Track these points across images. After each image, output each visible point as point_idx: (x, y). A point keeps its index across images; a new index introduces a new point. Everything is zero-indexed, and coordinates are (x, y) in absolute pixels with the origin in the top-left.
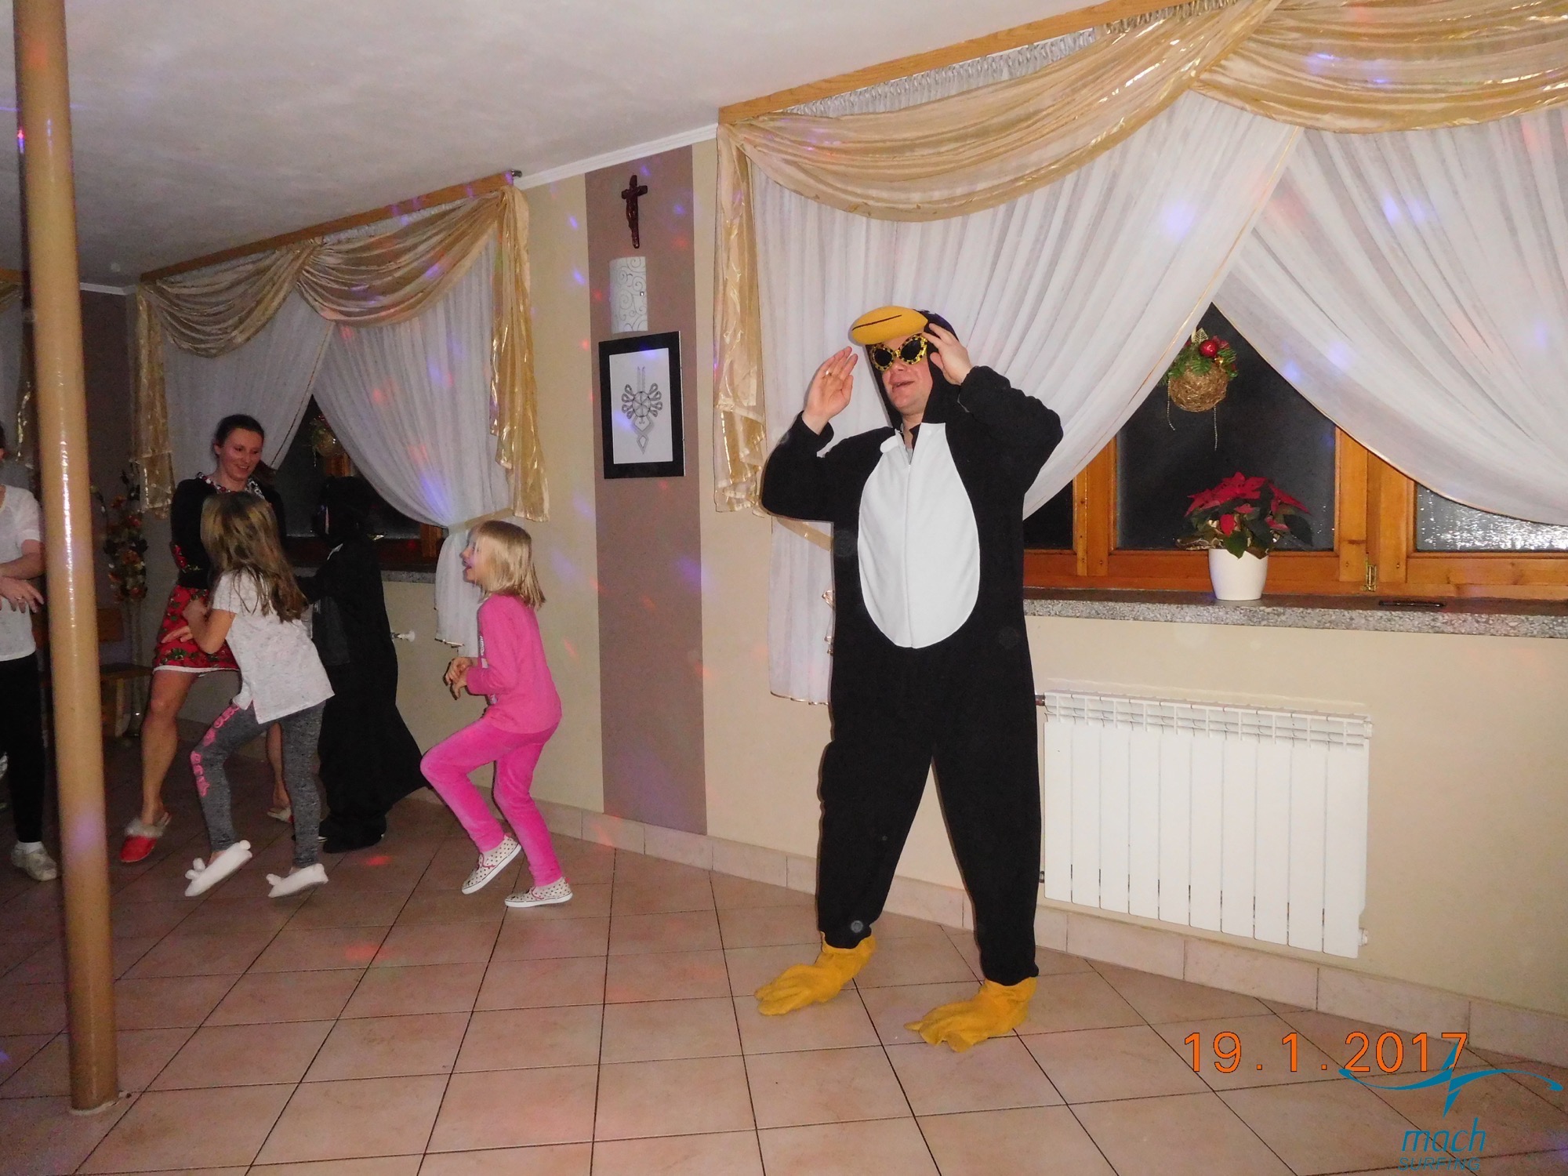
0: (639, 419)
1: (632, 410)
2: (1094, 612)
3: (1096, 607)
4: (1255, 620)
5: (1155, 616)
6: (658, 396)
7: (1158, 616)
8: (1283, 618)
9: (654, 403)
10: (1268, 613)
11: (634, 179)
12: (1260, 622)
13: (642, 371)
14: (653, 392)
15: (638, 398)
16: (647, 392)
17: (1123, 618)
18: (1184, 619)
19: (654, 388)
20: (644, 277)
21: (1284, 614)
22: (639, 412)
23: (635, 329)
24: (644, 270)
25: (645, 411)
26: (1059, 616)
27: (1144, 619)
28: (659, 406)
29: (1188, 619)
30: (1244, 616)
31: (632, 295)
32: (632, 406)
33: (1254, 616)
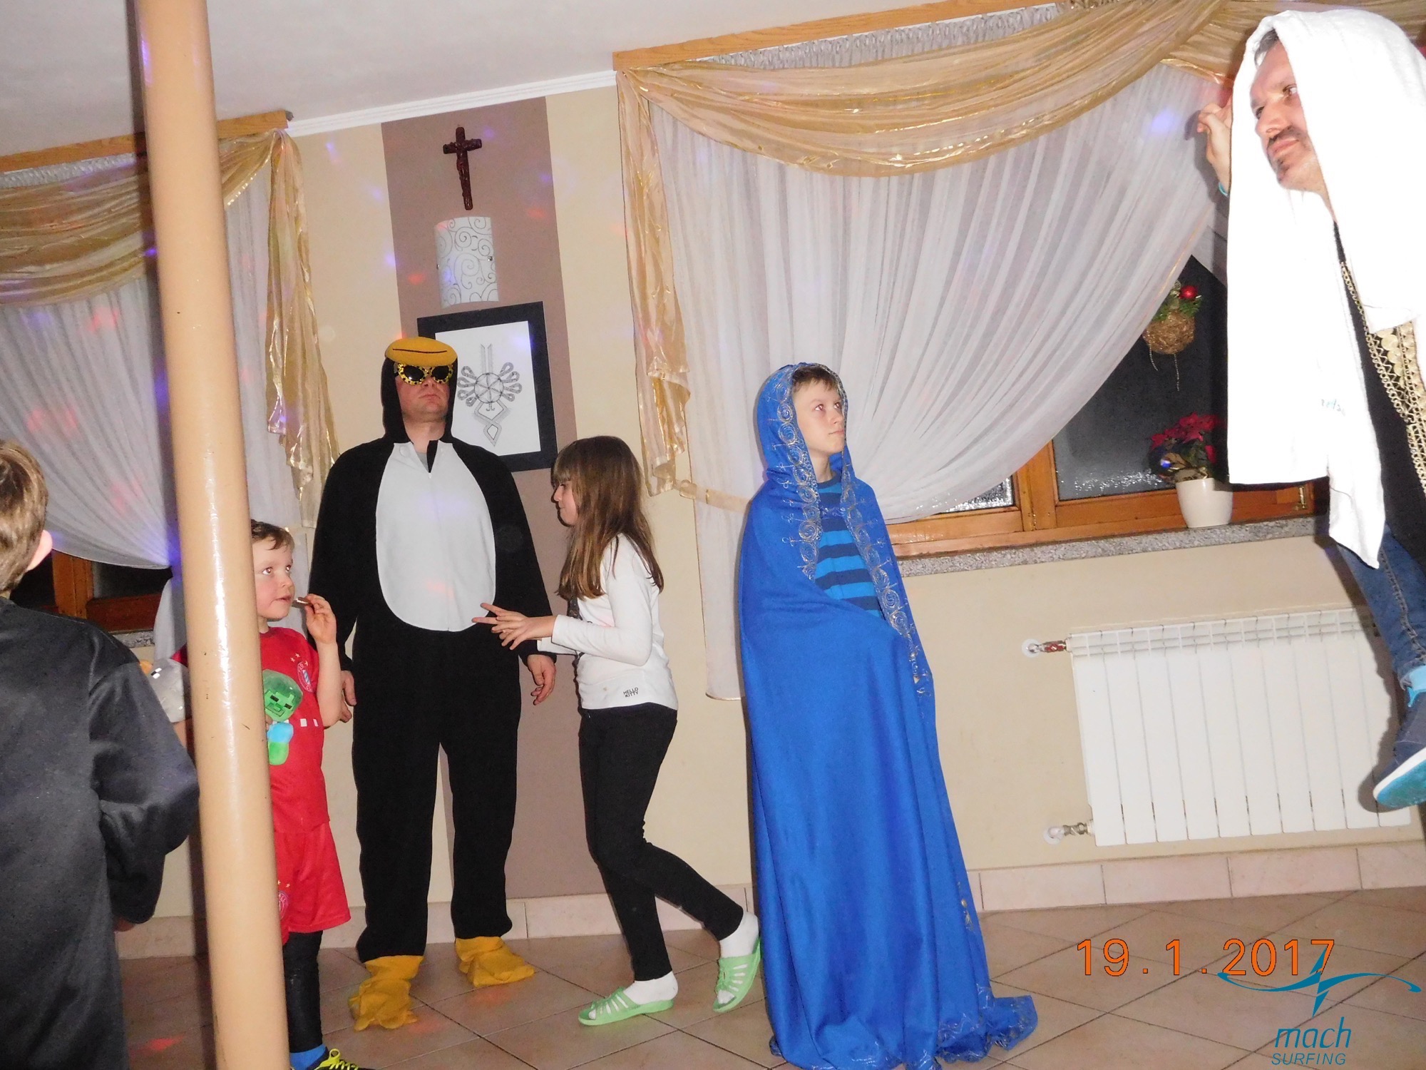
0: (486, 406)
1: (474, 395)
2: (1100, 550)
3: (1101, 545)
4: (1261, 535)
5: (1165, 545)
6: (515, 377)
7: (1167, 545)
8: (1286, 529)
9: (507, 385)
10: (1272, 527)
11: (460, 132)
12: (1265, 536)
13: (487, 350)
14: (507, 372)
15: (483, 381)
16: (498, 372)
17: (1131, 551)
18: (1193, 543)
19: (508, 367)
20: (491, 240)
21: (1287, 525)
22: (485, 397)
23: (485, 299)
24: (490, 232)
25: (495, 396)
26: (1063, 559)
27: (1154, 550)
28: (517, 388)
29: (1196, 543)
30: (1250, 532)
31: (479, 260)
32: (474, 391)
33: (1259, 532)
